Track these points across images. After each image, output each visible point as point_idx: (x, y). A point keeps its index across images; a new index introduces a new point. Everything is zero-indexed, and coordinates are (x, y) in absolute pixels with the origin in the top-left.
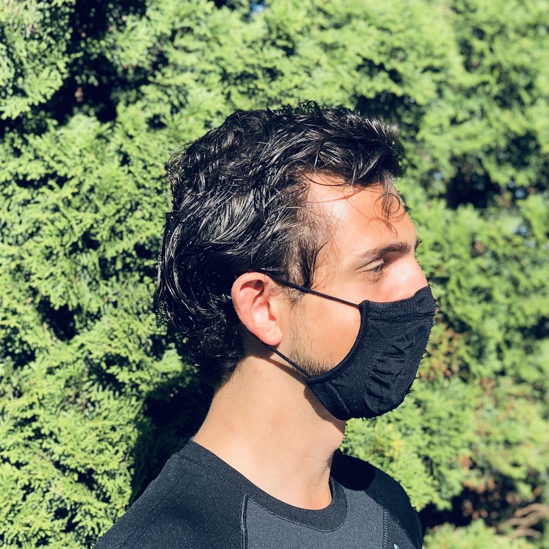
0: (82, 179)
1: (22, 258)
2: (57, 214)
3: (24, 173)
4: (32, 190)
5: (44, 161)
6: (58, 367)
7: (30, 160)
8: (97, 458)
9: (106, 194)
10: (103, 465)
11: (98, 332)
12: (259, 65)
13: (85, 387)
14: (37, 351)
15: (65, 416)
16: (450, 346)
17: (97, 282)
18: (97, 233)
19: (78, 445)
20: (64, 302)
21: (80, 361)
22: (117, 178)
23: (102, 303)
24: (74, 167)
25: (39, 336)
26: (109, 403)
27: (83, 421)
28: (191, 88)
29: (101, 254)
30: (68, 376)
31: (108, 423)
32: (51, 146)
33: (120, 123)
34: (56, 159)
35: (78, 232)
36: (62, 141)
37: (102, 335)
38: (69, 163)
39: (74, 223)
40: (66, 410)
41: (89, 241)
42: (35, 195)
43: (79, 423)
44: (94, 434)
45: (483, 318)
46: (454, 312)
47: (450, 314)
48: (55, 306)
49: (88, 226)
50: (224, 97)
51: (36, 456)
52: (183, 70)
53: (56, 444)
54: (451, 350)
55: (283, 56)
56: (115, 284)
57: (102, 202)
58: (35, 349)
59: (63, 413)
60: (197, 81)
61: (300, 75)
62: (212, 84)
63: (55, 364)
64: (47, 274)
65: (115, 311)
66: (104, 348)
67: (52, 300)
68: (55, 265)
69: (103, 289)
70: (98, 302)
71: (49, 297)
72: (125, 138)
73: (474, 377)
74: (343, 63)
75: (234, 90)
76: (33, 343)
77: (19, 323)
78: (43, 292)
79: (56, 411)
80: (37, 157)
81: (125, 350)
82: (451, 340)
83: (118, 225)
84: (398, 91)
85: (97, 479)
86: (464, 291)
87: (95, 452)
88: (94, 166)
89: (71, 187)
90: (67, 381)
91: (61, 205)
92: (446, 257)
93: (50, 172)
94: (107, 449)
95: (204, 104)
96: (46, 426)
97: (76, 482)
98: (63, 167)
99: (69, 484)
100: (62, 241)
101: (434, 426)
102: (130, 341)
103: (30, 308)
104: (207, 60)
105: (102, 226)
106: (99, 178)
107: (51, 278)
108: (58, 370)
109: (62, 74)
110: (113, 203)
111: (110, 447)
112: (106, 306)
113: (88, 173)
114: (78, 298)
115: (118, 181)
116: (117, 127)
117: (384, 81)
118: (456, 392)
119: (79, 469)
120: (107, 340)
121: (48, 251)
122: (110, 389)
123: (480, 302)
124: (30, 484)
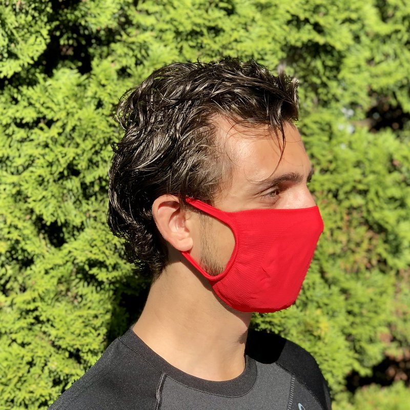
0: (65, 121)
1: (20, 185)
2: (47, 150)
3: (21, 117)
4: (27, 129)
5: (35, 107)
6: (52, 269)
7: (25, 107)
8: (82, 340)
9: (84, 133)
10: (87, 345)
11: (82, 241)
12: (204, 24)
13: (74, 283)
14: (35, 257)
15: (58, 307)
16: (370, 244)
17: (80, 202)
18: (79, 164)
19: (68, 329)
20: (54, 219)
21: (69, 264)
22: (93, 120)
23: (84, 218)
24: (59, 111)
25: (37, 245)
26: (92, 296)
27: (73, 311)
28: (151, 44)
29: (82, 180)
30: (60, 275)
31: (92, 312)
32: (41, 95)
33: (95, 75)
34: (45, 105)
35: (64, 163)
36: (50, 90)
37: (85, 244)
38: (56, 108)
39: (60, 156)
40: (60, 302)
41: (73, 170)
42: (29, 134)
43: (69, 312)
44: (81, 320)
45: (398, 222)
46: (373, 217)
47: (370, 219)
48: (47, 222)
49: (71, 159)
50: (178, 50)
51: (37, 338)
52: (145, 30)
53: (52, 328)
54: (371, 247)
55: (224, 15)
56: (94, 203)
57: (82, 139)
58: (34, 255)
59: (58, 304)
60: (156, 37)
61: (238, 31)
62: (168, 40)
63: (49, 266)
64: (40, 197)
65: (95, 224)
66: (87, 254)
67: (45, 217)
68: (46, 190)
69: (85, 207)
70: (81, 217)
71: (42, 215)
72: (98, 87)
73: (391, 268)
74: (275, 19)
75: (185, 45)
76: (32, 251)
77: (20, 236)
78: (37, 211)
79: (51, 302)
80: (30, 104)
81: (103, 255)
82: (370, 239)
83: (94, 157)
84: (321, 40)
85: (83, 356)
86: (382, 200)
87: (82, 335)
88: (74, 110)
89: (57, 128)
90: (59, 279)
91: (50, 142)
92: (367, 172)
93: (41, 116)
94: (91, 332)
95: (162, 56)
96: (44, 314)
97: (68, 358)
98: (50, 112)
99: (61, 360)
100: (51, 171)
101: (356, 309)
102: (107, 248)
103: (28, 224)
104: (164, 21)
105: (82, 158)
106: (79, 119)
107: (44, 200)
108: (51, 271)
109: (45, 39)
110: (89, 139)
111: (93, 331)
112: (88, 220)
113: (70, 116)
114: (65, 215)
115: (94, 122)
116: (92, 78)
117: (309, 33)
118: (376, 281)
119: (69, 349)
120: (88, 247)
121: (41, 179)
122: (93, 285)
123: (396, 208)
124: (33, 360)
